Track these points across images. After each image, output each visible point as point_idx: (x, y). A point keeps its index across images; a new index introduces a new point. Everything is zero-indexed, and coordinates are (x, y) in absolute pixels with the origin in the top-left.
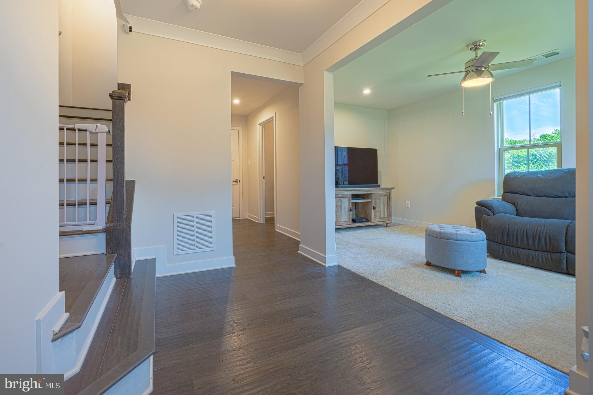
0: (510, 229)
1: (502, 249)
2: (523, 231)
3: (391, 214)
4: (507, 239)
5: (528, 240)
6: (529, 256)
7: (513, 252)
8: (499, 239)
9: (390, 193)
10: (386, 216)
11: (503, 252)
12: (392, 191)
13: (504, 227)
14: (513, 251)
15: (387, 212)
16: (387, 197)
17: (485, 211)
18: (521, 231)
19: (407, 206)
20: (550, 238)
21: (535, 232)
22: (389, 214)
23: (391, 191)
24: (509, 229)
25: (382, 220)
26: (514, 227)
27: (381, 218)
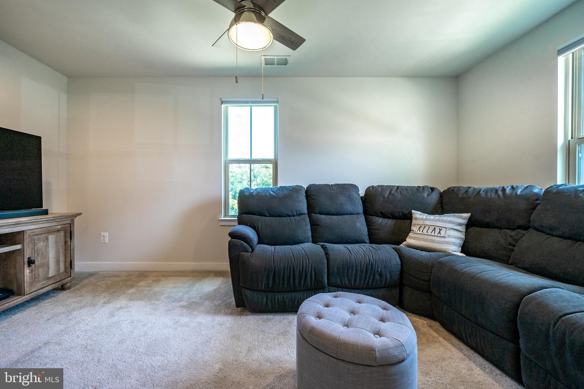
0: (277, 269)
1: (265, 299)
2: (290, 269)
3: (72, 263)
4: (273, 283)
5: (294, 280)
6: (294, 299)
7: (278, 300)
8: (264, 285)
9: (71, 225)
10: (62, 269)
11: (267, 302)
12: (77, 220)
13: (270, 267)
14: (278, 298)
15: (65, 262)
16: (65, 233)
17: (242, 246)
18: (287, 269)
19: (102, 241)
20: (315, 272)
21: (301, 268)
22: (68, 265)
23: (73, 221)
24: (275, 268)
25: (51, 283)
26: (280, 265)
27: (49, 278)
